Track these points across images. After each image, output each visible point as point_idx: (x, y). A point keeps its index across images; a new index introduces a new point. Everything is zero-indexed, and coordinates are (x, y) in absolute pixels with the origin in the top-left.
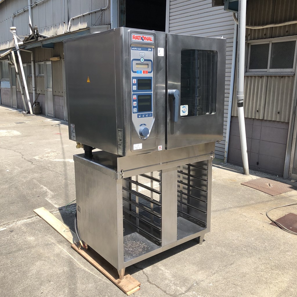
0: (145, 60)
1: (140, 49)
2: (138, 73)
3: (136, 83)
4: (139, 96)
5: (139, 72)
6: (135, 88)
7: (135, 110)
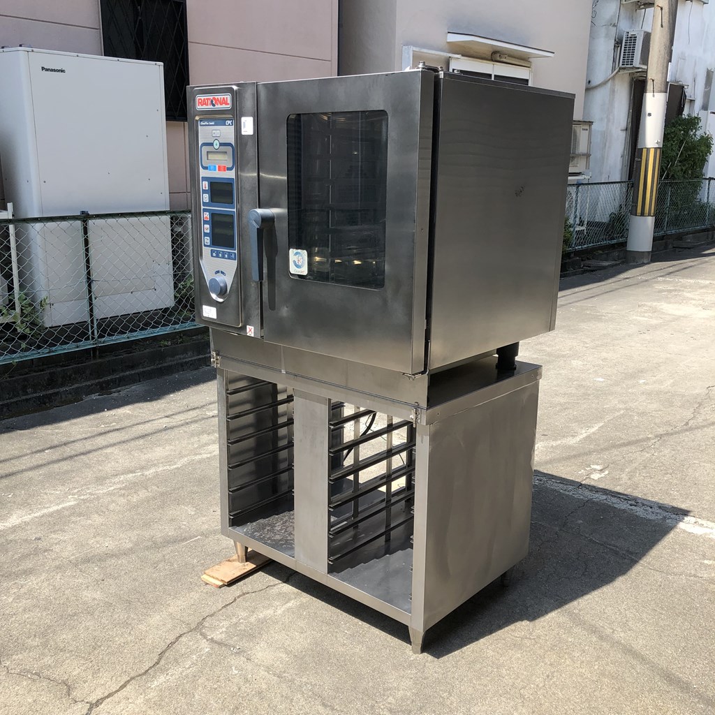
0: (221, 144)
1: (213, 123)
2: (210, 170)
3: (207, 189)
4: (213, 215)
5: (212, 168)
6: (206, 198)
7: (207, 240)
